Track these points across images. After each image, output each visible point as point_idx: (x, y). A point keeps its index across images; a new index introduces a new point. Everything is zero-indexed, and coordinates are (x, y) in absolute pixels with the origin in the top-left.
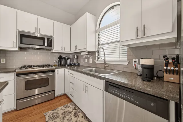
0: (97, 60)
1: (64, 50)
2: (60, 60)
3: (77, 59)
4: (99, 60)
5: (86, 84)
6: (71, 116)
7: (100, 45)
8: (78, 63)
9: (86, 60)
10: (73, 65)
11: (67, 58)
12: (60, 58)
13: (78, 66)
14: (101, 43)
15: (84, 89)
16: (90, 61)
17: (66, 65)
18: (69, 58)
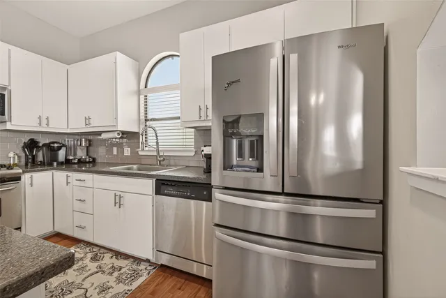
0: (143, 150)
1: (48, 125)
2: (31, 151)
3: (87, 147)
4: (147, 149)
5: (118, 193)
6: (83, 263)
7: (148, 120)
8: (90, 157)
9: (115, 149)
10: (75, 163)
11: (56, 145)
12: (32, 145)
13: (91, 165)
14: (150, 117)
15: (115, 203)
16: (125, 152)
17: (55, 164)
18: (64, 145)
